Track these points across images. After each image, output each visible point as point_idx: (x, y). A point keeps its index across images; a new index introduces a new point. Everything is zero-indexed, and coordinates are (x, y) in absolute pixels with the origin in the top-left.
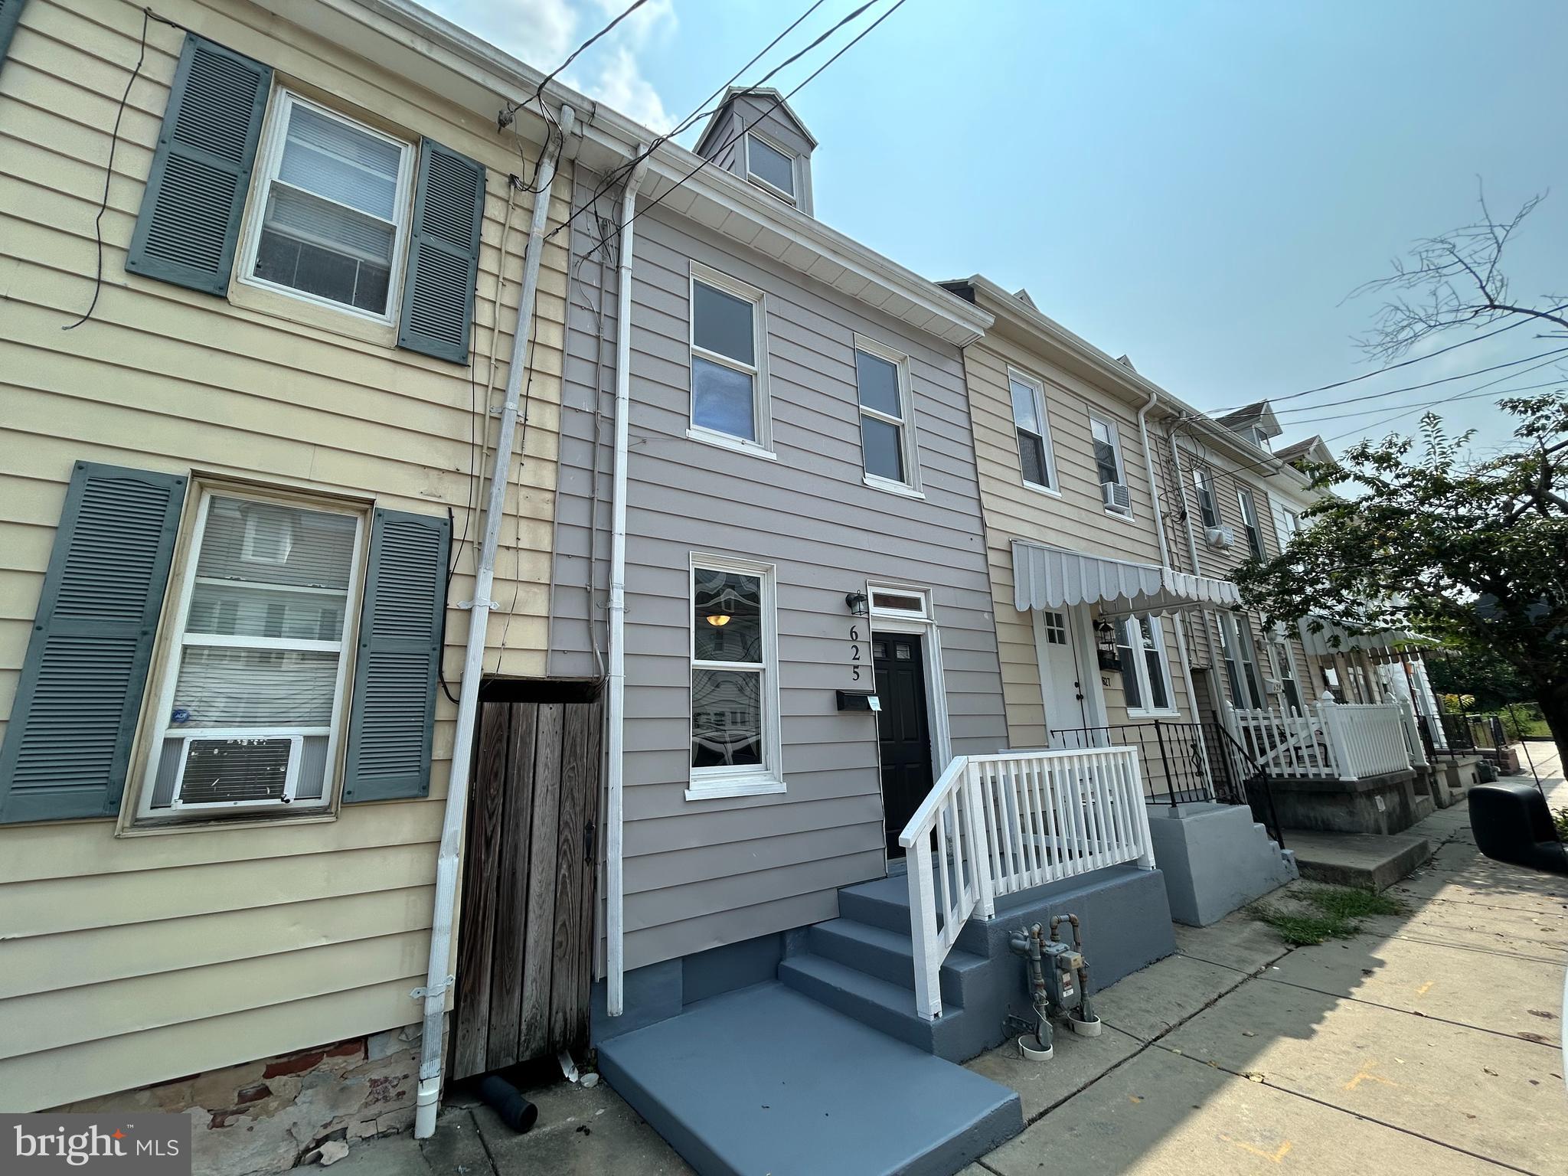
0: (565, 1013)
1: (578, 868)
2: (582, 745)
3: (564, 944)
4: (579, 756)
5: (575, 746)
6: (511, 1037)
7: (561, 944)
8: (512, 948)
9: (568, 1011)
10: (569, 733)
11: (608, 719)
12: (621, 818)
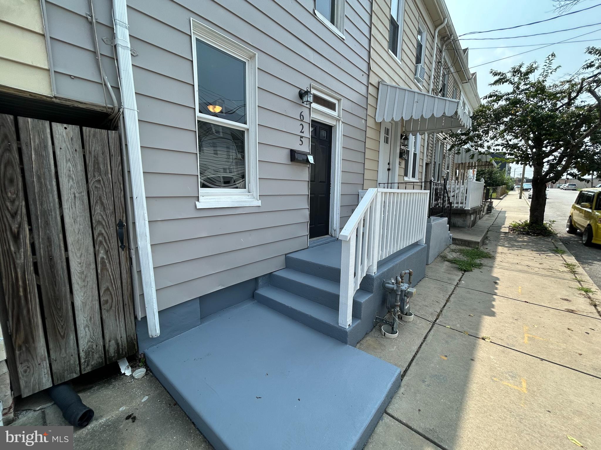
0: (116, 341)
1: (115, 253)
2: (105, 164)
3: (110, 301)
4: (103, 173)
5: (98, 163)
6: (72, 362)
7: (107, 302)
8: (60, 309)
9: (119, 338)
10: (90, 153)
11: (126, 145)
12: (147, 219)
